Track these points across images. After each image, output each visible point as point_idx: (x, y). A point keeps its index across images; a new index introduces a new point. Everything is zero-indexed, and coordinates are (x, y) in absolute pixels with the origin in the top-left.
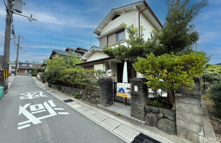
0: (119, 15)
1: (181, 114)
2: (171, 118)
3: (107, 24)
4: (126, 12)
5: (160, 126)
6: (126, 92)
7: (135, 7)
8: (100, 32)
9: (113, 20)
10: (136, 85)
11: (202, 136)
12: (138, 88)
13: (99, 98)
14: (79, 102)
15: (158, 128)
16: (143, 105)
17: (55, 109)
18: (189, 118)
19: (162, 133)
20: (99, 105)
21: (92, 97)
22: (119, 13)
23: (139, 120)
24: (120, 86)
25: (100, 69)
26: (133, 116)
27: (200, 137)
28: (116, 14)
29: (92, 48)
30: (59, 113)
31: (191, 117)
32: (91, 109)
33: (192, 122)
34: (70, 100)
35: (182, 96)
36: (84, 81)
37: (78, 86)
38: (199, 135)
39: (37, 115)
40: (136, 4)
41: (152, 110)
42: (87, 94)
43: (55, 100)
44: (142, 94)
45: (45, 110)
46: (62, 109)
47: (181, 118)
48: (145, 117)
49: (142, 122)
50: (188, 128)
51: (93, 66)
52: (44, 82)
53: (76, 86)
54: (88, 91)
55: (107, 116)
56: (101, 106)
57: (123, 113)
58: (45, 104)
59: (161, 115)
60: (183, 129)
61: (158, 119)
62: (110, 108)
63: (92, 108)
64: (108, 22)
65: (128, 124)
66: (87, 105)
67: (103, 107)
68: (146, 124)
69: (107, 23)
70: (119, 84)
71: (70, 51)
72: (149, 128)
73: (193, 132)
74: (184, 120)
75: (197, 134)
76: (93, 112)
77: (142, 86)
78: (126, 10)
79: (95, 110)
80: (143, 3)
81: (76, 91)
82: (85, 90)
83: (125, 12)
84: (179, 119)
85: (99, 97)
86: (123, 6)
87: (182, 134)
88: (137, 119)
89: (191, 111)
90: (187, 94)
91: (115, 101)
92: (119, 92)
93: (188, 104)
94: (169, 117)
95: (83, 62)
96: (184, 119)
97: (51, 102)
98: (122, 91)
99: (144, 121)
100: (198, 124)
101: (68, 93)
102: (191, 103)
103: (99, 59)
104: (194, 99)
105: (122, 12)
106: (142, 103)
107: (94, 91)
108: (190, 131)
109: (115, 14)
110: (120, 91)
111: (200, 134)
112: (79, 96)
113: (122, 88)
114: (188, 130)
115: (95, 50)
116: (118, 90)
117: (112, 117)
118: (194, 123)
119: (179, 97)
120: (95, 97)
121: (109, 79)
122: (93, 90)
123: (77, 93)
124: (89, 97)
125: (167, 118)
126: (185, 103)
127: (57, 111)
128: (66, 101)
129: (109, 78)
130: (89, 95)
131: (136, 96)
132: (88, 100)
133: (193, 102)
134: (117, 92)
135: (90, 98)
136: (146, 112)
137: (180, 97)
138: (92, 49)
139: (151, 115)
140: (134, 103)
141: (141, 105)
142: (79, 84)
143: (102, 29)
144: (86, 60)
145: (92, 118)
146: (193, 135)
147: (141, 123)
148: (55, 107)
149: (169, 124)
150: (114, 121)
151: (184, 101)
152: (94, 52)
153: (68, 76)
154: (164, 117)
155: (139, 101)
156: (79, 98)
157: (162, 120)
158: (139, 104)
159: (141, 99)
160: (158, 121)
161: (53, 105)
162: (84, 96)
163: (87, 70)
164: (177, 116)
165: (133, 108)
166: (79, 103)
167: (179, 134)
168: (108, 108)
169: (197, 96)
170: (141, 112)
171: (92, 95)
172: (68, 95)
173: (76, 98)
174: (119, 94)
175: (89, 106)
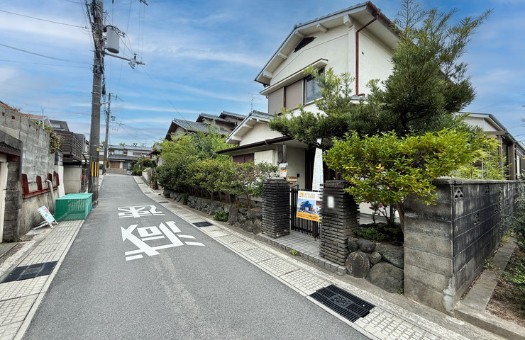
0: (312, 39)
1: (414, 254)
2: (396, 262)
3: (284, 60)
4: (328, 30)
5: (374, 276)
6: (316, 211)
7: (346, 19)
8: (269, 80)
9: (297, 49)
10: (331, 195)
11: (449, 296)
12: (335, 201)
13: (261, 220)
14: (223, 227)
15: (370, 280)
16: (343, 235)
17: (180, 236)
18: (427, 262)
19: (376, 289)
20: (260, 234)
21: (247, 219)
22: (312, 34)
23: (334, 265)
24: (304, 198)
25: (264, 162)
26: (323, 256)
27: (446, 298)
28: (305, 35)
29: (250, 115)
30: (187, 243)
31: (432, 260)
32: (245, 240)
33: (433, 268)
34: (207, 222)
35: (417, 219)
36: (234, 187)
37: (221, 196)
38: (445, 295)
39: (151, 243)
40: (350, 12)
41: (361, 245)
42: (239, 212)
43: (179, 222)
44: (341, 213)
45: (163, 237)
46: (192, 237)
47: (413, 261)
48: (346, 258)
49: (340, 267)
50: (425, 281)
51: (253, 154)
52: (156, 188)
53: (217, 196)
54: (240, 206)
55: (274, 255)
56: (264, 236)
57: (307, 250)
58: (162, 226)
59: (377, 255)
60: (416, 282)
61: (372, 264)
62: (282, 241)
63: (247, 239)
64: (288, 55)
65: (312, 269)
66: (236, 233)
67: (268, 238)
68: (347, 272)
69: (285, 57)
70: (302, 194)
71: (206, 122)
72: (351, 280)
73: (433, 288)
74: (419, 266)
75: (442, 292)
76: (247, 246)
77: (342, 196)
78: (328, 27)
79: (251, 243)
80: (365, 8)
81: (218, 206)
82: (234, 205)
83: (324, 30)
84: (409, 262)
85: (260, 218)
86: (319, 17)
87: (413, 292)
88: (329, 263)
89: (432, 248)
90: (425, 214)
91: (293, 228)
92: (301, 209)
93: (427, 232)
94: (392, 260)
95: (233, 146)
96: (420, 262)
97: (171, 224)
98: (307, 209)
99: (345, 266)
100: (443, 273)
101: (203, 210)
102: (432, 232)
103: (264, 140)
104: (439, 224)
105: (318, 32)
106: (342, 231)
107: (252, 207)
108: (428, 286)
109: (302, 36)
110: (303, 208)
111: (447, 292)
112: (222, 216)
113: (308, 202)
114: (424, 284)
115: (258, 121)
116: (299, 206)
117: (283, 255)
118: (437, 271)
119: (411, 220)
120: (253, 220)
121: (281, 182)
122: (250, 205)
123: (219, 210)
124: (242, 218)
125: (389, 262)
126: (421, 231)
127: (183, 240)
128: (198, 225)
129: (281, 180)
130: (243, 214)
131: (331, 216)
132: (240, 225)
133: (436, 231)
134: (298, 210)
135: (243, 220)
136: (349, 248)
137: (413, 219)
138: (251, 118)
139: (356, 255)
140: (327, 231)
141: (340, 235)
142: (222, 193)
143: (273, 73)
144: (238, 142)
145: (245, 255)
146: (434, 295)
147: (337, 270)
148: (179, 233)
149: (392, 273)
150: (285, 262)
151: (419, 227)
152: (254, 125)
153: (201, 175)
154: (383, 260)
155: (335, 226)
156: (222, 220)
157: (379, 265)
158: (335, 233)
159: (339, 223)
160: (371, 267)
161: (176, 230)
162: (232, 217)
163: (238, 164)
164: (407, 257)
165: (324, 240)
166: (222, 229)
167: (408, 292)
168: (277, 241)
169: (445, 217)
170: (339, 249)
171: (248, 214)
172: (202, 215)
173: (217, 219)
174: (300, 214)
175: (241, 235)
